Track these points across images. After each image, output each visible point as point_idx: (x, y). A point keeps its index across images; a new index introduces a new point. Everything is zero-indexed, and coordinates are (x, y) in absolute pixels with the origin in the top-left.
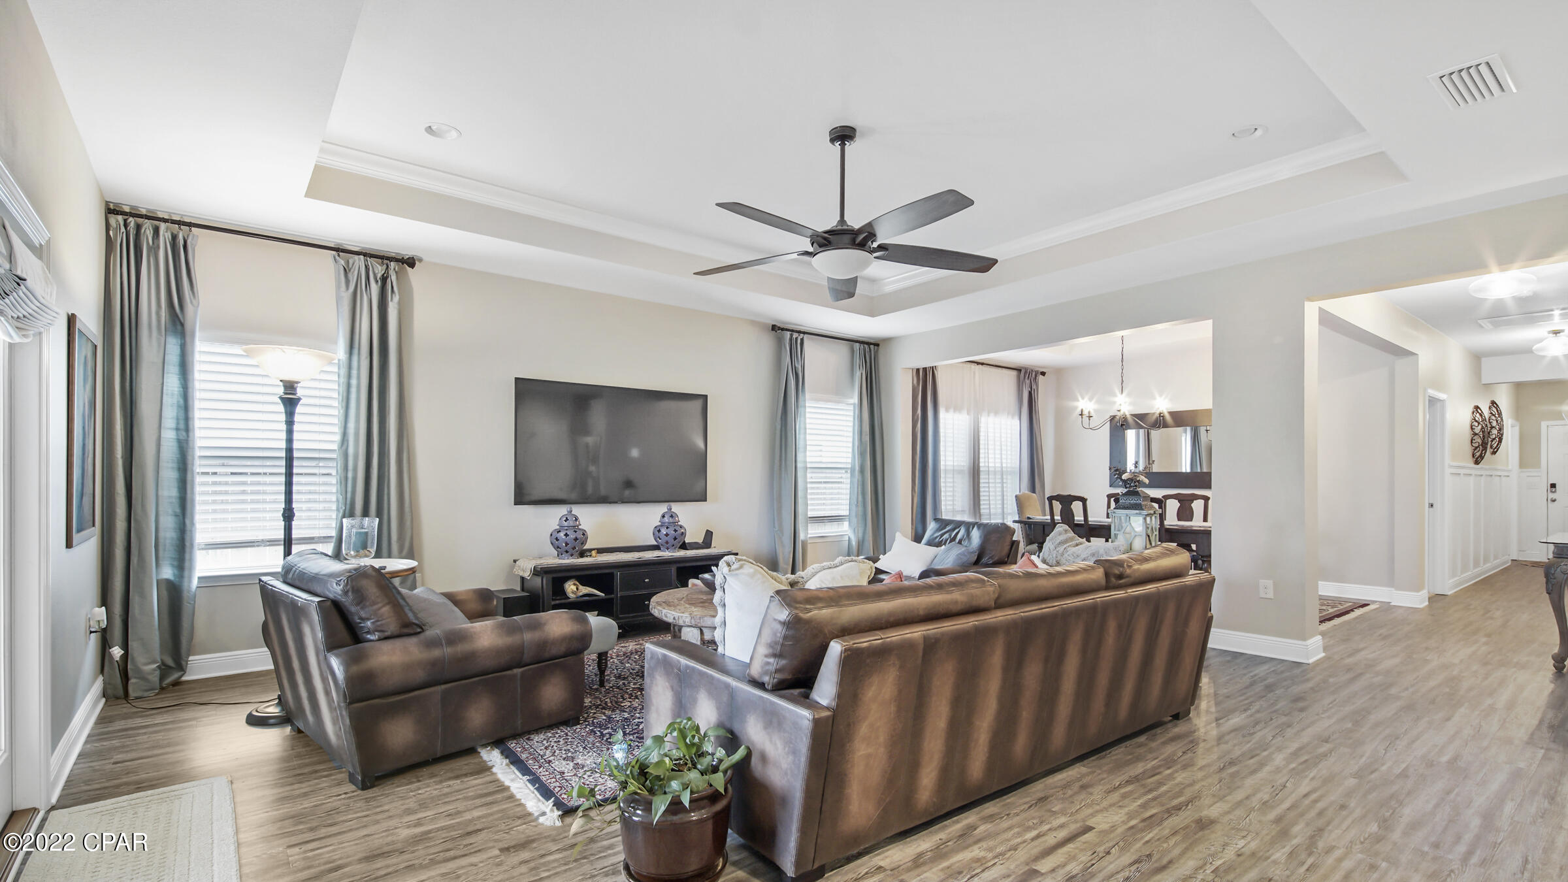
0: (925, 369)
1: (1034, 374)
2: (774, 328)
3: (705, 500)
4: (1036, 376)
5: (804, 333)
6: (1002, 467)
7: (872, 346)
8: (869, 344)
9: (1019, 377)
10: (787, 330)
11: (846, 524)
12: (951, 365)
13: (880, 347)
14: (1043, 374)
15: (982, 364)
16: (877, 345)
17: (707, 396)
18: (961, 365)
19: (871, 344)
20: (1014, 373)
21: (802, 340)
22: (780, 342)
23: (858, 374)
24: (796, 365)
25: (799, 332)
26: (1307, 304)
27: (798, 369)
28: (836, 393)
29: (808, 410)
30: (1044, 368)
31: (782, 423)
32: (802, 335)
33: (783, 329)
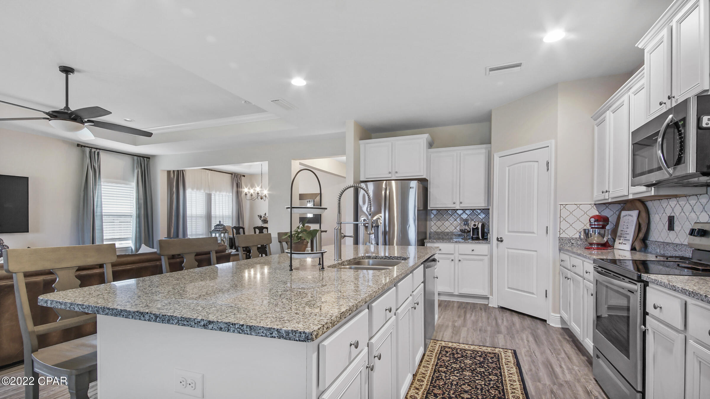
0: (178, 171)
1: (239, 176)
2: (78, 145)
3: (28, 232)
4: (240, 177)
5: (100, 149)
6: (223, 215)
7: (145, 159)
8: (143, 157)
9: (232, 176)
10: (87, 147)
11: (130, 242)
12: (195, 169)
13: (150, 159)
14: (244, 176)
15: (212, 170)
16: (149, 158)
17: (28, 178)
18: (200, 170)
19: (145, 157)
20: (230, 175)
21: (98, 153)
22: (83, 152)
23: (136, 171)
24: (94, 165)
25: (97, 149)
26: (293, 162)
27: (96, 167)
28: (123, 179)
29: (102, 187)
30: (245, 173)
31: (84, 193)
32: (98, 151)
33: (85, 146)
